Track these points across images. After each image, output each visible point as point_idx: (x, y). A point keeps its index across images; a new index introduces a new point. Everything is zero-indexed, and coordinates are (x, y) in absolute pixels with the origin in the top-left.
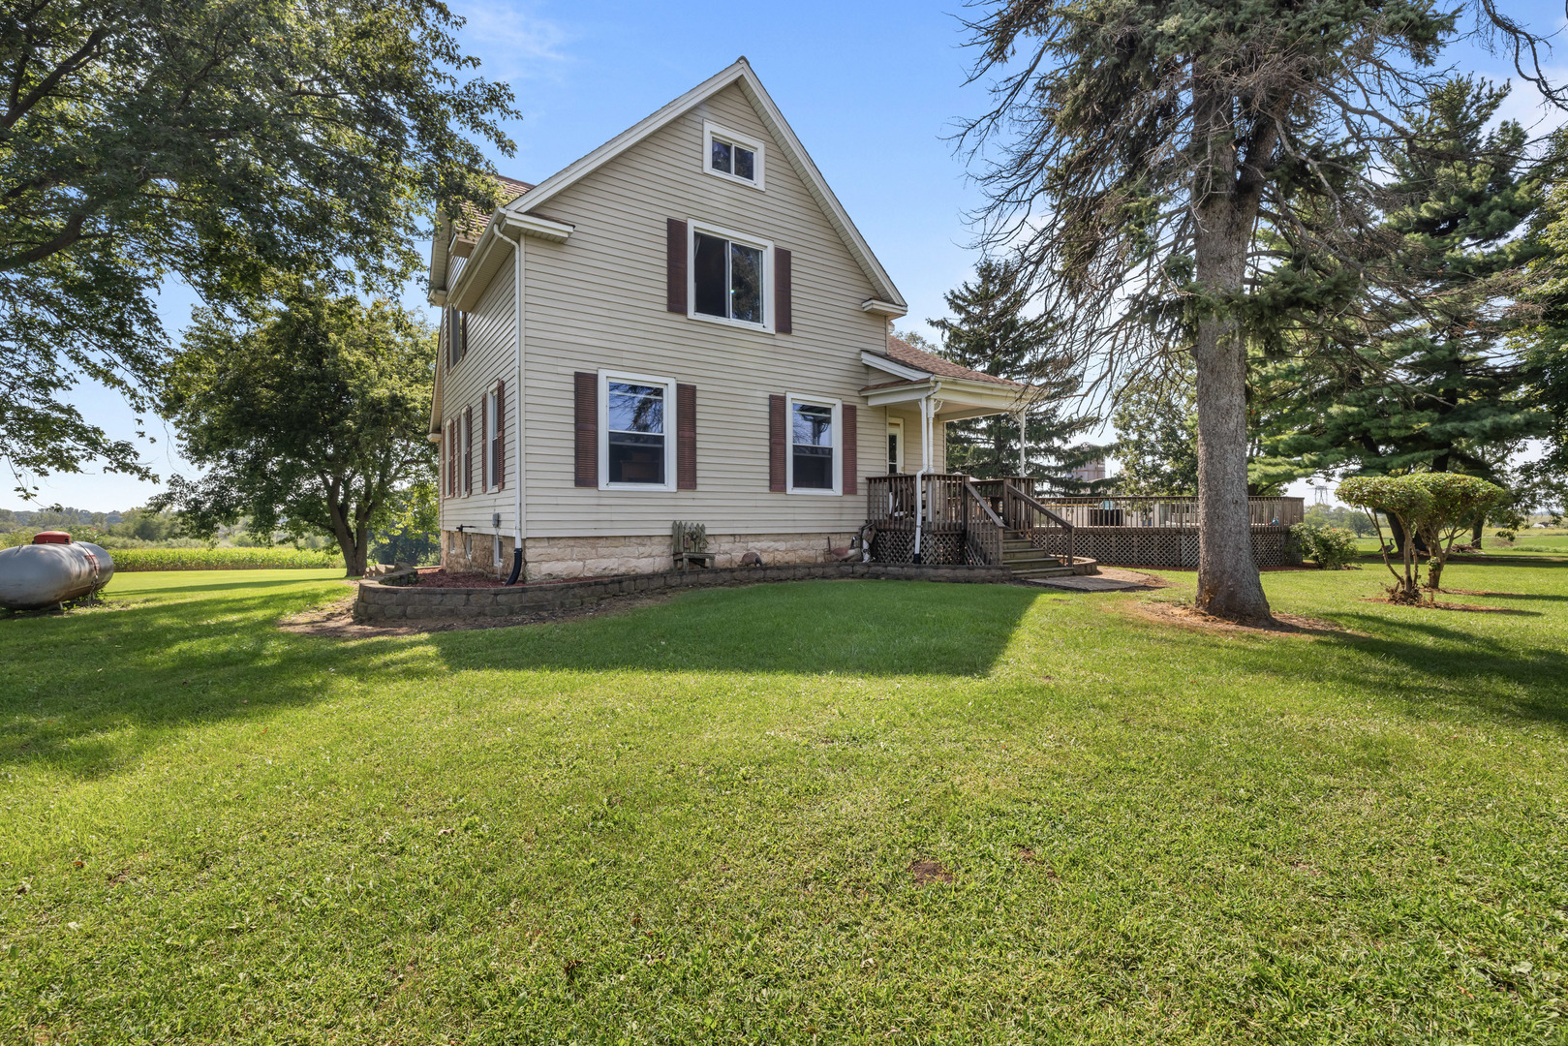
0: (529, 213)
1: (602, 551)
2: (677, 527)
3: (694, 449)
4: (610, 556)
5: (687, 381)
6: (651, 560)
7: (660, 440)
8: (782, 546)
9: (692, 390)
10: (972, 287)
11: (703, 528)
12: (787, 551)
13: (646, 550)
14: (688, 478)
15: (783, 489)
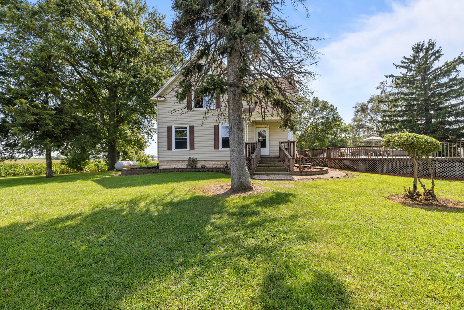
0: (157, 97)
1: (174, 164)
2: (190, 158)
3: (194, 140)
4: (176, 165)
5: (192, 125)
6: (184, 166)
7: (186, 139)
8: (219, 163)
9: (193, 127)
10: (408, 56)
11: (196, 159)
12: (221, 165)
13: (183, 164)
14: (192, 147)
15: (218, 148)
